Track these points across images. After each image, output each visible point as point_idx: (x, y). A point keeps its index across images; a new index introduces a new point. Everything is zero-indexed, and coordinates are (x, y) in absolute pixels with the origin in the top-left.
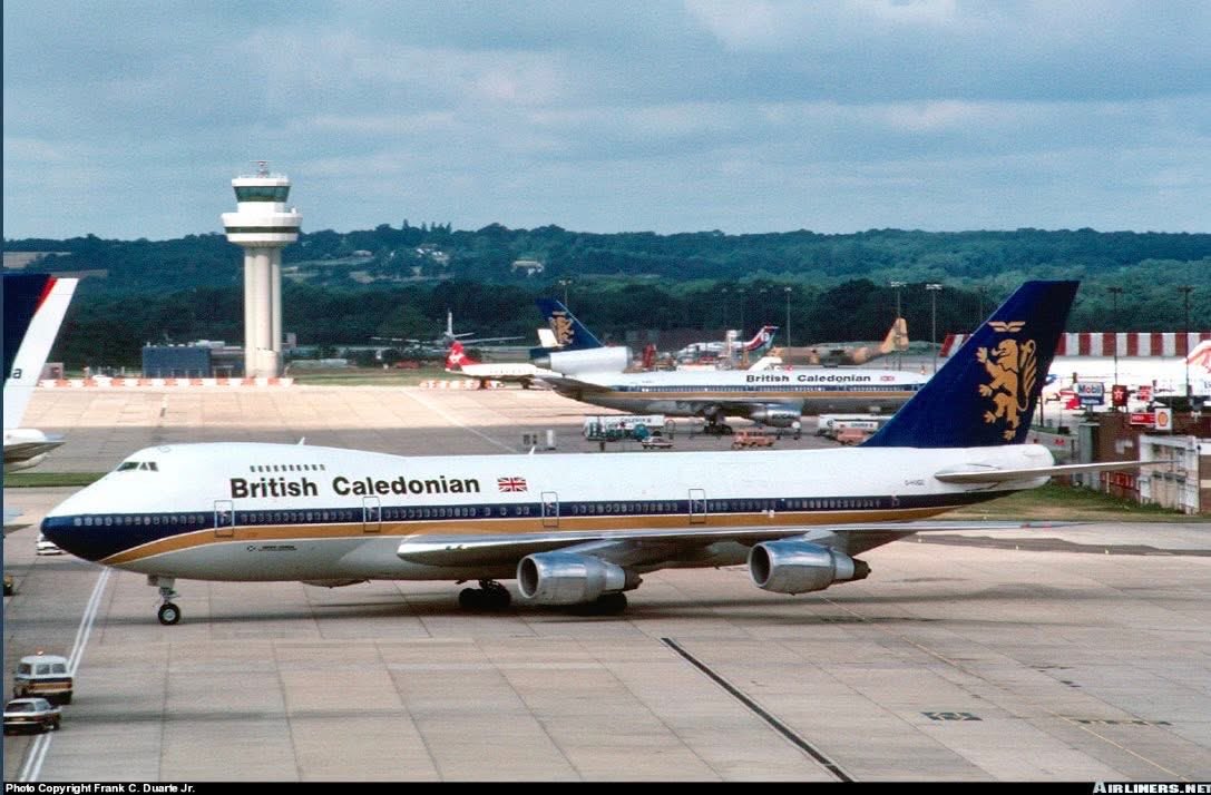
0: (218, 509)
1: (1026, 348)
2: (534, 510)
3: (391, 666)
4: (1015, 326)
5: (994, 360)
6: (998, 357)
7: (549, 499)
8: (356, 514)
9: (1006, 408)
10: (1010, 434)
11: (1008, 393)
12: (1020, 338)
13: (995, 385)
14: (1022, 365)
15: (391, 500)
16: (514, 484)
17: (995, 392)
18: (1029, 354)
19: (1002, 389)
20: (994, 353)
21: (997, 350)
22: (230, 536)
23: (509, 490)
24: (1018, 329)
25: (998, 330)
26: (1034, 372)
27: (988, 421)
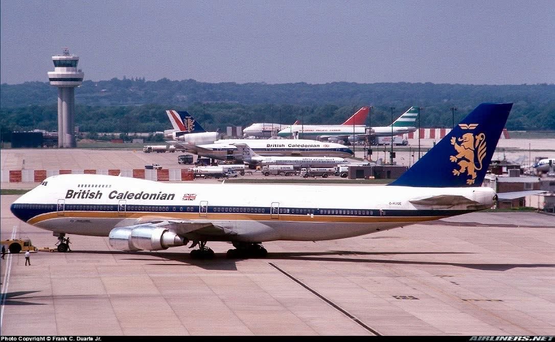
0: (59, 203)
1: (479, 137)
2: (196, 209)
3: (150, 275)
4: (473, 126)
5: (459, 143)
6: (462, 142)
7: (203, 205)
8: (115, 208)
9: (466, 168)
10: (470, 182)
11: (468, 161)
12: (475, 132)
13: (459, 156)
14: (476, 146)
15: (133, 202)
16: (190, 197)
17: (459, 160)
18: (480, 141)
19: (463, 158)
20: (460, 140)
21: (461, 138)
22: (63, 216)
23: (186, 200)
24: (474, 128)
25: (462, 128)
26: (485, 149)
27: (455, 174)
